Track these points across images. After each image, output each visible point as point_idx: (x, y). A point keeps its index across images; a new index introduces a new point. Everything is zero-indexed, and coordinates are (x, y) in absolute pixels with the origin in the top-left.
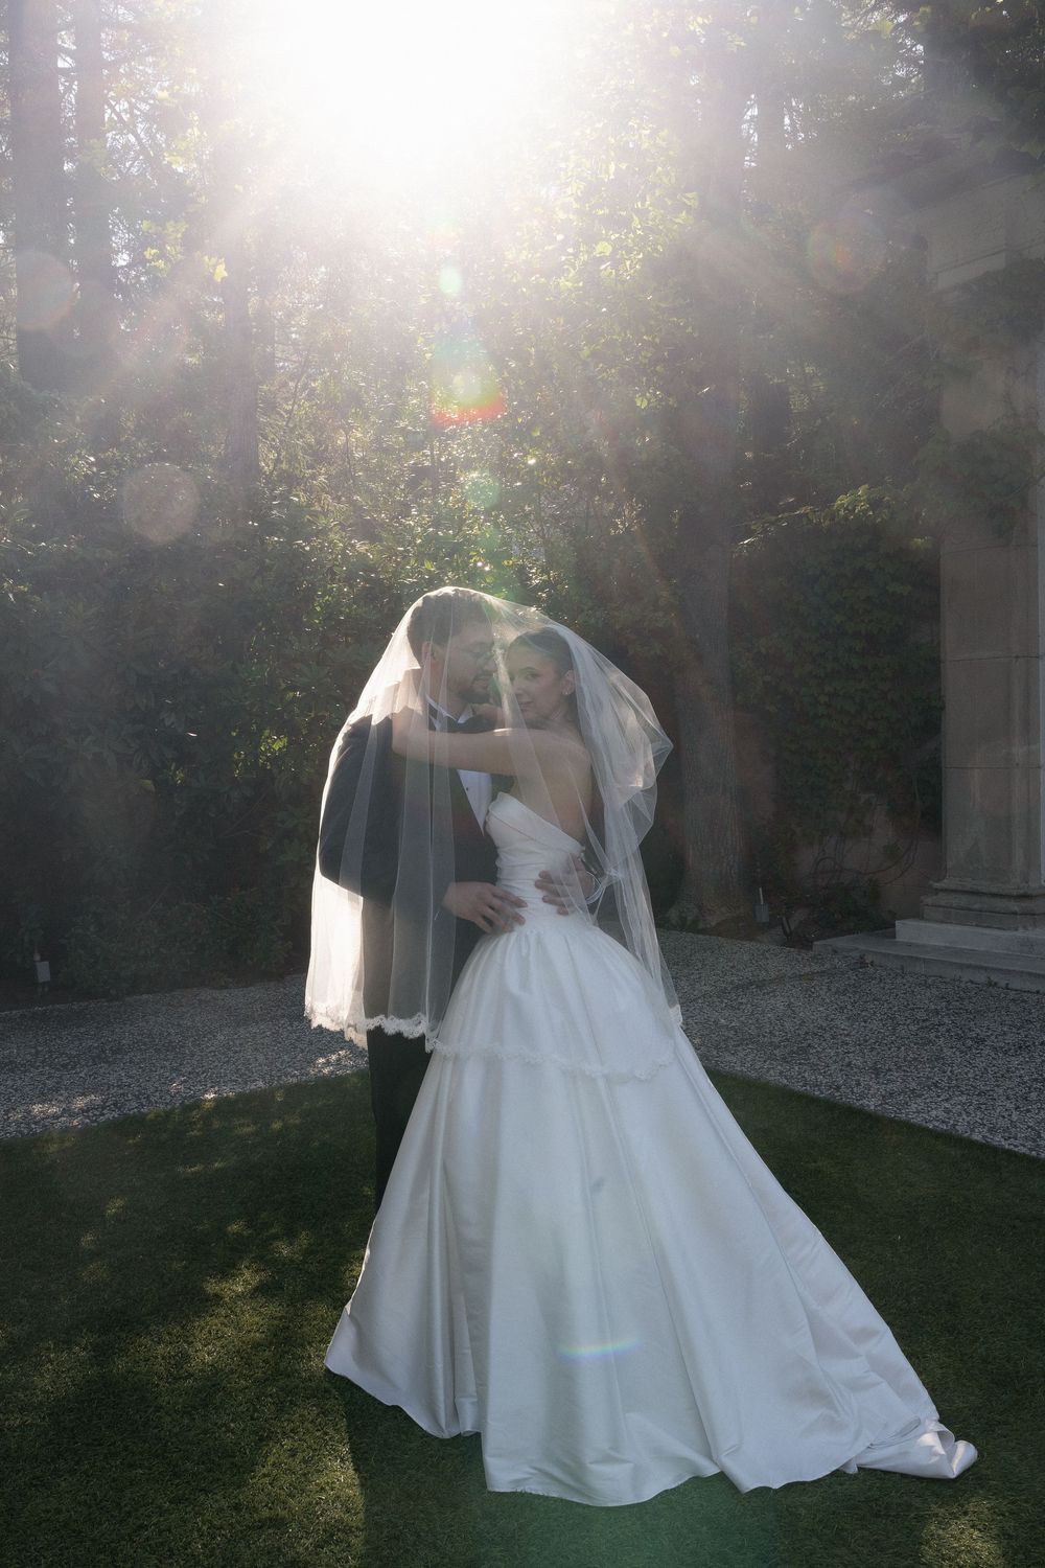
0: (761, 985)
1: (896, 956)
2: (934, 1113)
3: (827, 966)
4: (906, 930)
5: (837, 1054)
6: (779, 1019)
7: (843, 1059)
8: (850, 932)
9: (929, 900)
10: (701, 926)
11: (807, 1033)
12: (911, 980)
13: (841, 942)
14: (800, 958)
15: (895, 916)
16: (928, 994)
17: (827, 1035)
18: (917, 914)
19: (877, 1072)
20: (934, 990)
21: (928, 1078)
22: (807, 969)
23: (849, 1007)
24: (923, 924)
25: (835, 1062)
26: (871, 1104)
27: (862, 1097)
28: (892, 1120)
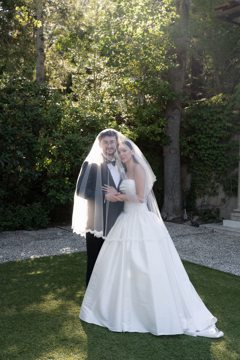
0: (183, 236)
1: (223, 230)
2: (226, 268)
3: (203, 232)
4: (226, 223)
5: (203, 254)
6: (188, 245)
7: (204, 255)
8: (210, 223)
9: (233, 214)
10: (168, 219)
11: (195, 248)
12: (226, 236)
13: (207, 226)
14: (195, 229)
15: (223, 219)
16: (230, 240)
17: (201, 249)
18: (229, 218)
19: (213, 258)
20: (232, 240)
21: (226, 260)
22: (197, 232)
23: (208, 242)
24: (230, 221)
25: (202, 256)
26: (210, 266)
27: (208, 264)
28: (215, 270)
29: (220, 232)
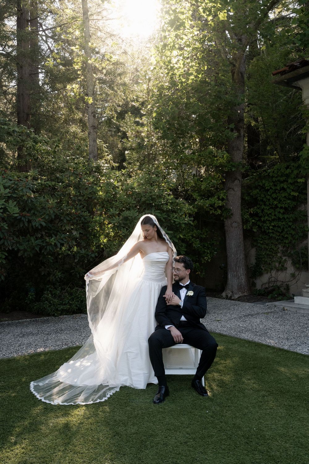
0: (252, 315)
1: (295, 308)
2: (304, 350)
3: (273, 310)
4: (297, 300)
5: (276, 334)
6: (258, 325)
7: (277, 336)
8: (280, 300)
9: (305, 290)
10: (233, 298)
11: (267, 329)
12: (299, 315)
13: (277, 303)
14: (264, 308)
15: (294, 295)
16: (304, 319)
17: (273, 329)
18: (301, 295)
19: (288, 339)
20: (306, 318)
21: (303, 341)
22: (266, 311)
23: (280, 322)
24: (302, 298)
25: (275, 336)
26: (286, 348)
27: (283, 346)
28: (292, 352)
29: (292, 310)
